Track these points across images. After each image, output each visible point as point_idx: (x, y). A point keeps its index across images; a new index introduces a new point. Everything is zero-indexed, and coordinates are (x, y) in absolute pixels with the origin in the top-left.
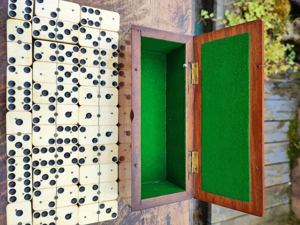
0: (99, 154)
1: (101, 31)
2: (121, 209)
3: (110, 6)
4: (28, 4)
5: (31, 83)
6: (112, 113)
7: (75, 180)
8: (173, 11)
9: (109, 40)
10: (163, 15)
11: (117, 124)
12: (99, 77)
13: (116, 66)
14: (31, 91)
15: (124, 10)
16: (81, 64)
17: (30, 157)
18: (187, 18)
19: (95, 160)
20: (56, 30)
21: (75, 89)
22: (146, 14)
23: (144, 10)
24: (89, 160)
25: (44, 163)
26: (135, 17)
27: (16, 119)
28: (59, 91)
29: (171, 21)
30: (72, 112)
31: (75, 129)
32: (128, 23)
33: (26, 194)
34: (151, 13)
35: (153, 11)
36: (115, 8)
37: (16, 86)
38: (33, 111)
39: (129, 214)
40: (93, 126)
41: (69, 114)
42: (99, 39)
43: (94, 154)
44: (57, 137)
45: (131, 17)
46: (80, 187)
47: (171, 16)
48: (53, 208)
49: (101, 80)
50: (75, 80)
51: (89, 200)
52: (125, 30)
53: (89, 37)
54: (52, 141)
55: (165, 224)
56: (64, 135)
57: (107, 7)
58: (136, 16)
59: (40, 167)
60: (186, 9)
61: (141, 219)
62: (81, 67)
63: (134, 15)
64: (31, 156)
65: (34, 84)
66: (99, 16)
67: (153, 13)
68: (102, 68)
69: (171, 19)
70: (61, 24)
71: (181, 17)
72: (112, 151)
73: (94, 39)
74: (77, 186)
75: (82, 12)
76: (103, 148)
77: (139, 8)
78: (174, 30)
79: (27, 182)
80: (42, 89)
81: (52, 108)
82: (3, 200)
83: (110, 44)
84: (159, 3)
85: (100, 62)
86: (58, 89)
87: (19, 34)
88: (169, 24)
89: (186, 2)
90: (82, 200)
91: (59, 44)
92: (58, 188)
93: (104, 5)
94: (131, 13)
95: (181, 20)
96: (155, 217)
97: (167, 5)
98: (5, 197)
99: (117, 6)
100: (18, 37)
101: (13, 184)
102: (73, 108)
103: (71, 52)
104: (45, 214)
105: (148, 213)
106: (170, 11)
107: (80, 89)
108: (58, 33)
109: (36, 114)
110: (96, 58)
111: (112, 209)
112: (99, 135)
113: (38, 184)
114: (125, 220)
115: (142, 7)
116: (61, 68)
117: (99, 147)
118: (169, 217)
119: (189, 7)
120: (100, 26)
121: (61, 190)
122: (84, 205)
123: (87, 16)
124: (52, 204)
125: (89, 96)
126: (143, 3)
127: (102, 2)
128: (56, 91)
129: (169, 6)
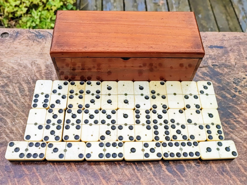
0: (158, 94)
1: (52, 93)
3: (30, 90)
4: (32, 145)
5: (100, 142)
6: (124, 85)
7: (181, 112)
8: (31, 42)
9: (60, 88)
10: (35, 51)
11: (132, 82)
12: (93, 94)
13: (83, 83)
14: (106, 142)
15: (33, 79)
16: (83, 108)
17: (162, 143)
18: (37, 32)
19: (164, 97)
20: (54, 124)
21: (104, 112)
22: (36, 63)
23: (32, 65)
24: (164, 102)
25: (167, 133)
26: (39, 71)
27: (130, 153)
28: (106, 123)
30: (123, 114)
31: (138, 112)
32: (44, 76)
33: (193, 145)
34: (35, 60)
35: (32, 58)
36: (31, 86)
37: (103, 152)
38: (123, 140)
39: (209, 76)
41: (125, 116)
42: (59, 94)
43: (159, 98)
44: (145, 124)
45: (38, 74)
46: (186, 108)
47: (36, 44)
48: (204, 126)
49: (95, 93)
50: (96, 112)
51: (197, 102)
53: (58, 102)
54: (148, 128)
55: (216, 49)
56: (143, 119)
57: (30, 92)
58: (38, 71)
60: (29, 33)
61: (212, 67)
62: (85, 108)
63: (37, 72)
66: (40, 95)
67: (34, 58)
68: (85, 93)
69: (39, 44)
70: (49, 121)
71: (37, 37)
73: (60, 98)
74: (186, 110)
75: (37, 107)
76: (153, 92)
77: (30, 69)
78: (49, 42)
79: (183, 144)
80: (104, 134)
82: (199, 165)
83: (63, 86)
84: (25, 53)
85: (79, 94)
87: (58, 151)
88: (43, 46)
89: (23, 33)
90: (197, 106)
91: (65, 123)
92: (188, 123)
93: (29, 94)
94: (35, 74)
95: (40, 37)
96: (210, 56)
97: (27, 47)
98: (196, 164)
99: (30, 84)
100: (60, 151)
101: (185, 154)
102: (120, 114)
103: (72, 115)
104: (209, 132)
105: (207, 62)
106: (32, 45)
107: (103, 108)
108: (56, 123)
109: (126, 138)
110: (76, 98)
111: (204, 85)
112: (142, 95)
113: (184, 137)
114: (214, 78)
115: (30, 66)
116: (86, 122)
117: (152, 95)
118: (210, 46)
119: (27, 31)
120: (49, 94)
121: (189, 121)
122: (201, 105)
123: (40, 103)
124: (201, 127)
125: (109, 102)
126: (25, 66)
127: (26, 95)
128: (107, 125)
129: (27, 46)
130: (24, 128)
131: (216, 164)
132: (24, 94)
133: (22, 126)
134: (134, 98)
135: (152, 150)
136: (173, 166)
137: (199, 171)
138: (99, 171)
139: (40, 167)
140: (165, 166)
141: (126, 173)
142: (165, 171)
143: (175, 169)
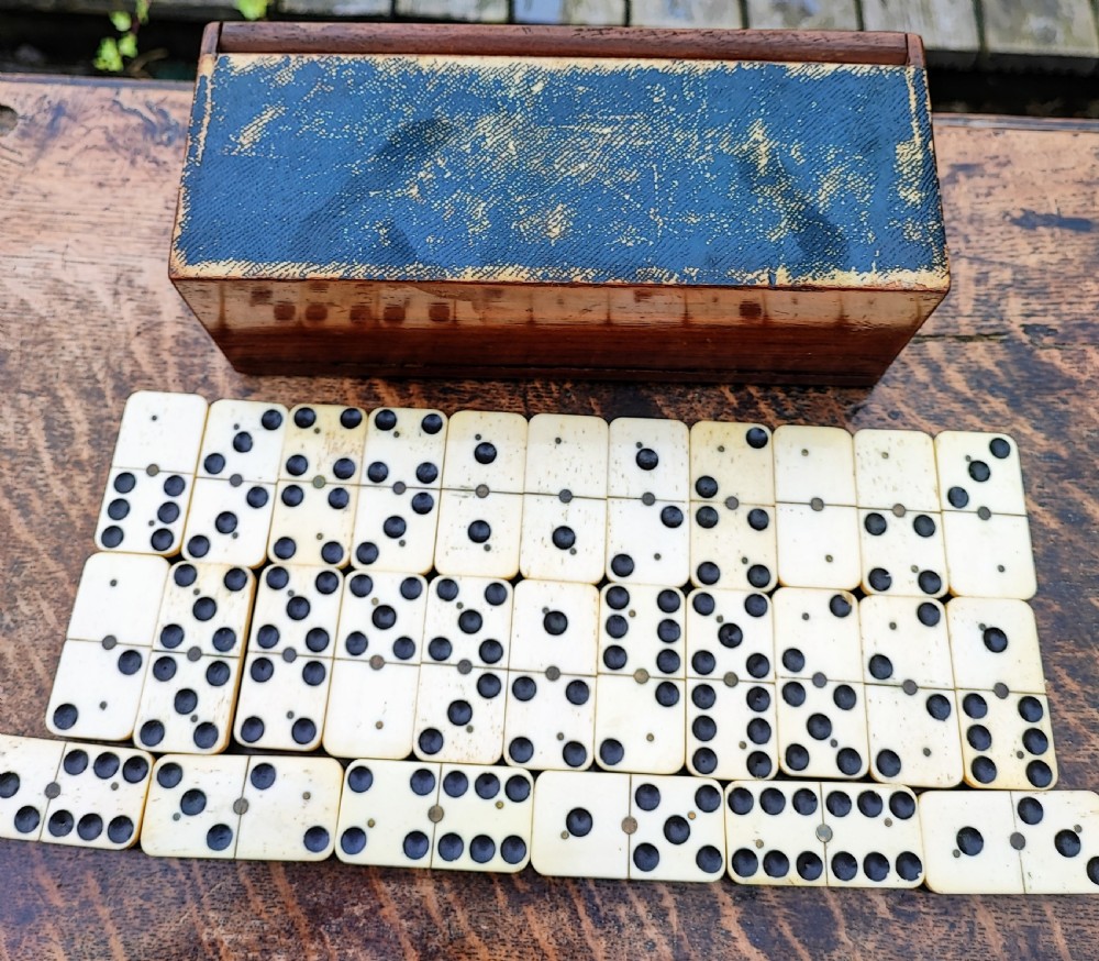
0: (732, 503)
1: (202, 471)
2: (978, 422)
3: (99, 432)
4: (81, 764)
5: (416, 766)
6: (558, 441)
7: (840, 608)
8: (123, 166)
9: (242, 443)
10: (139, 213)
11: (603, 422)
12: (399, 488)
13: (355, 416)
14: (447, 769)
15: (117, 376)
16: (343, 563)
17: (730, 788)
18: (155, 109)
19: (758, 521)
20: (195, 654)
21: (448, 590)
22: (136, 284)
23: (116, 293)
24: (758, 548)
25: (758, 730)
26: (149, 329)
27: (564, 836)
28: (455, 658)
29: (164, 178)
30: (545, 609)
31: (618, 598)
32: (172, 360)
33: (886, 812)
34: (132, 264)
35: (121, 254)
36: (104, 412)
37: (426, 827)
38: (534, 763)
39: (1004, 390)
40: (611, 520)
41: (555, 622)
42: (236, 480)
43: (732, 524)
44: (651, 674)
46: (868, 587)
47: (146, 177)
48: (956, 701)
49: (411, 480)
50: (410, 589)
51: (928, 554)
52: (201, 376)
53: (227, 524)
54: (666, 694)
55: (1052, 235)
56: (642, 645)
57: (99, 444)
58: (143, 327)
59: (775, 750)
60: (115, 113)
61: (1025, 338)
62: (355, 563)
63: (138, 334)
64: (724, 783)
65: (419, 753)
66: (141, 476)
67: (131, 253)
68: (361, 475)
69: (158, 178)
70: (172, 633)
71: (153, 137)
72: (721, 449)
73: (235, 501)
74: (865, 601)
75: (122, 547)
76: (706, 487)
77: (108, 313)
79: (838, 803)
80: (442, 723)
81: (524, 688)
82: (911, 909)
83: (260, 436)
84: (89, 226)
85: (333, 482)
86: (446, 662)
87: (207, 808)
89: (85, 111)
90: (928, 580)
91: (253, 645)
92: (870, 679)
93: (92, 457)
94: (128, 345)
95: (165, 137)
96: (1019, 277)
97: (99, 192)
98: (900, 904)
99: (100, 403)
100: (217, 812)
101: (844, 862)
102: (527, 604)
103: (288, 599)
104: (979, 736)
105: (1000, 308)
106: (122, 180)
107: (446, 571)
108: (207, 647)
109: (547, 753)
110: (316, 499)
111: (974, 458)
113: (848, 758)
114: (1028, 405)
115: (105, 299)
116: (356, 642)
117: (701, 503)
118: (1023, 218)
119: (107, 100)
120: (184, 476)
121: (880, 666)
122: (949, 572)
123: (138, 528)
124: (937, 706)
125: (479, 532)
126: (86, 296)
127: (79, 464)
128: (455, 669)
129: (101, 185)
130: (56, 651)
131: (999, 914)
132: (67, 458)
133: (47, 638)
134: (607, 517)
135: (677, 828)
136: (776, 912)
137: (912, 949)
138: (402, 917)
139: (117, 876)
140: (734, 908)
141: (536, 936)
142: (734, 939)
143: (787, 930)
